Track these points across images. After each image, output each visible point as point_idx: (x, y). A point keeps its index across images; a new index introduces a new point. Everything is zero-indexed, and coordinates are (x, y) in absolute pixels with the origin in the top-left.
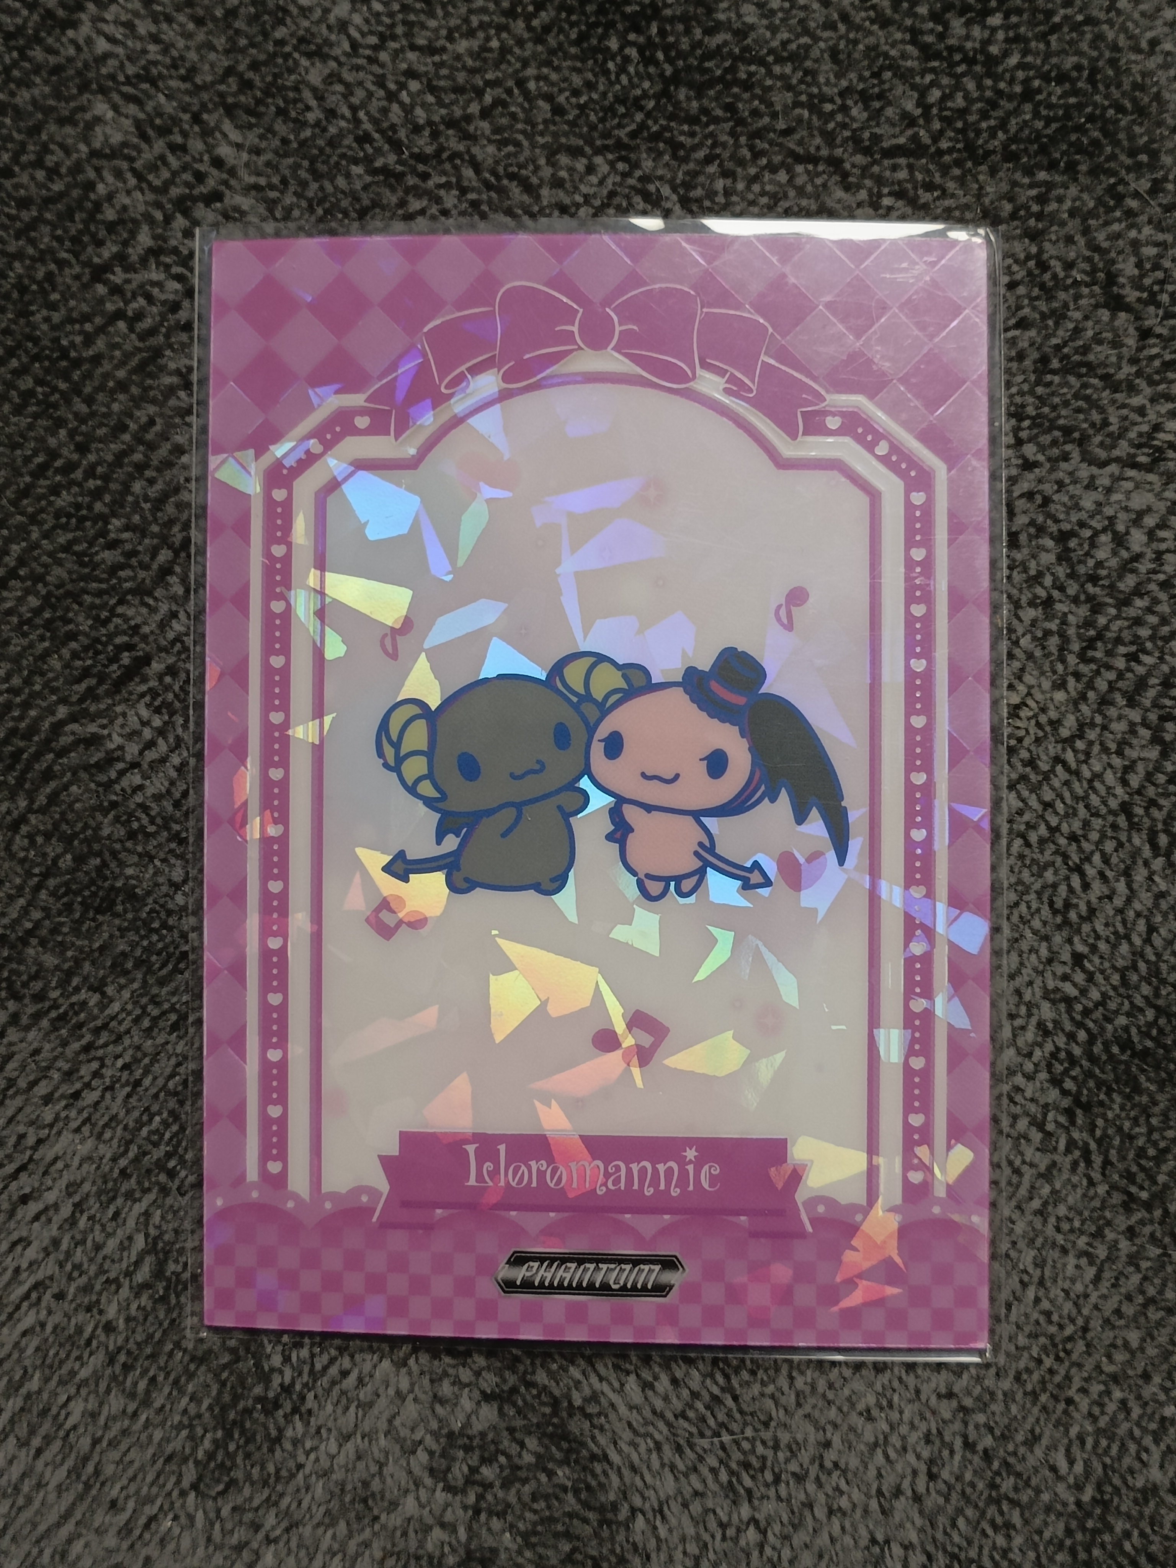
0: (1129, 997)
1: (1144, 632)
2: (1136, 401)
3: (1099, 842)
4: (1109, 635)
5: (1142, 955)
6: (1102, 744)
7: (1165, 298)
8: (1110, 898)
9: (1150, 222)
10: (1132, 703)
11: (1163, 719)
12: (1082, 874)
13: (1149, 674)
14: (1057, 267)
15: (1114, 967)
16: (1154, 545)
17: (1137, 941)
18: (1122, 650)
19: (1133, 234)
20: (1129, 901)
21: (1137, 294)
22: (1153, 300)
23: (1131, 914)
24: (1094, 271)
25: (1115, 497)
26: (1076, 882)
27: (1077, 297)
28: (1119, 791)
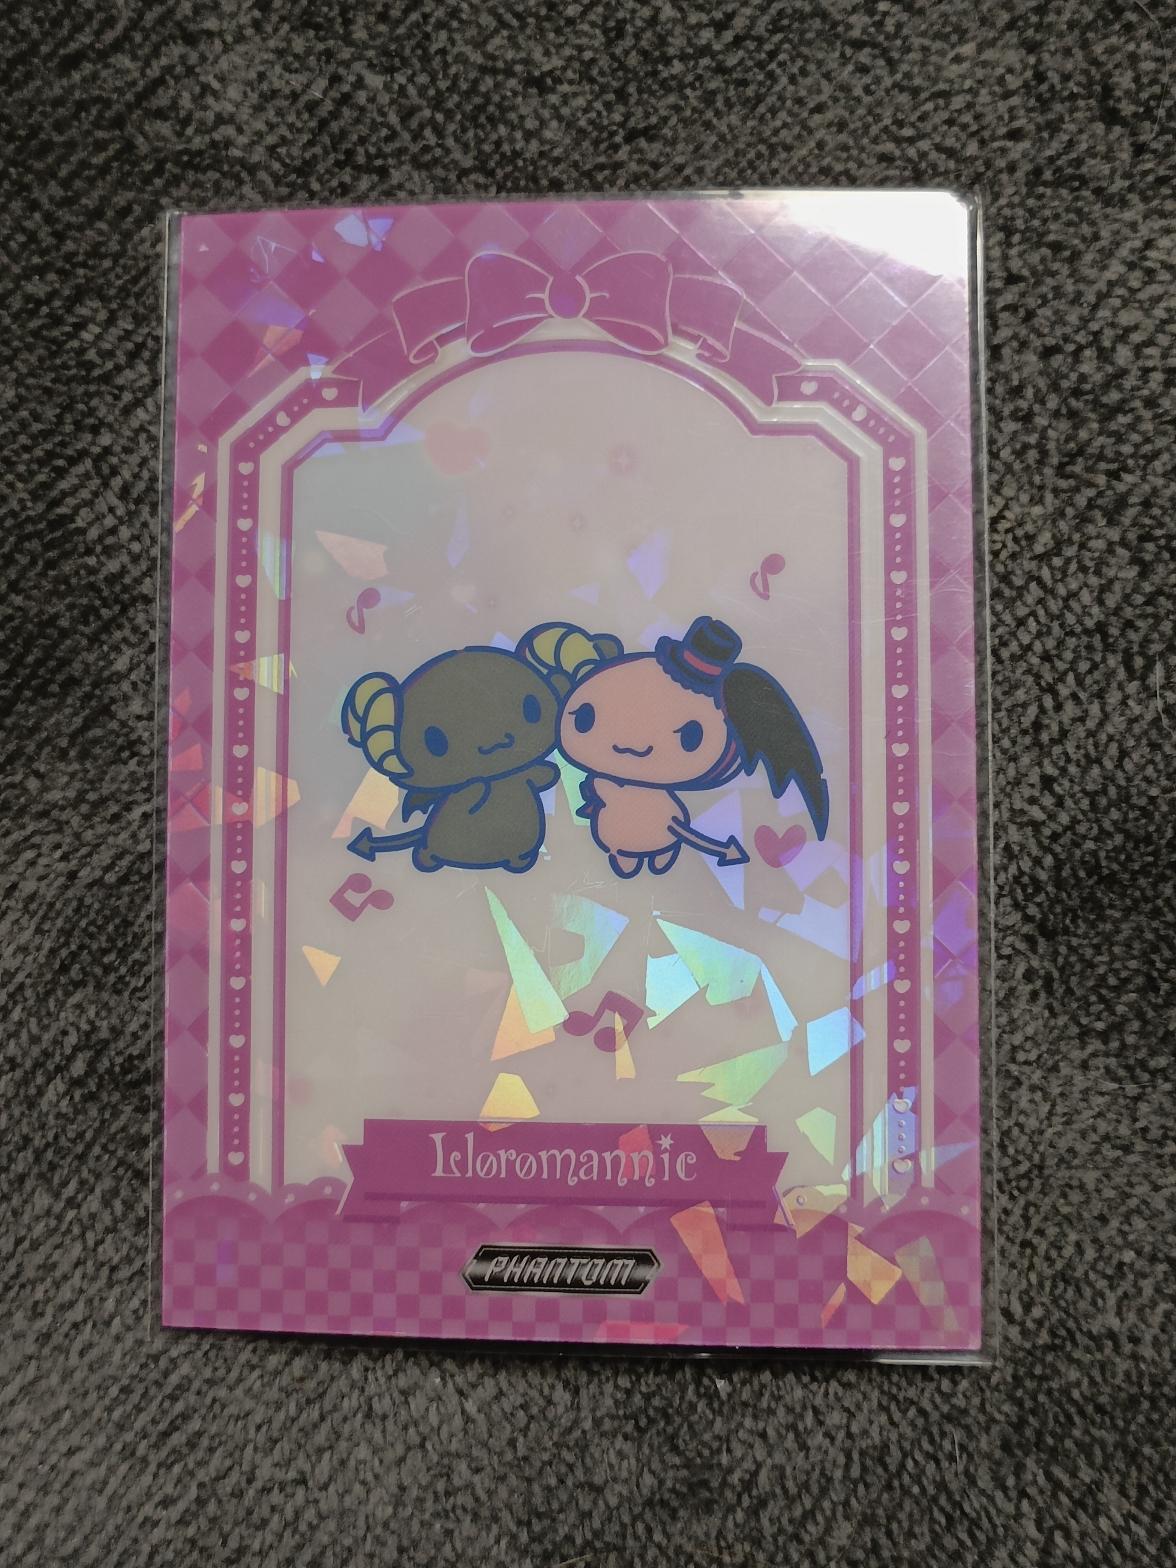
0: (1097, 821)
1: (1127, 449)
2: (1128, 215)
3: (1074, 662)
4: (1090, 450)
5: (1113, 780)
6: (1079, 562)
7: (1161, 113)
8: (1082, 720)
9: (1149, 36)
10: (1111, 522)
11: (1142, 539)
12: (1055, 693)
13: (1129, 492)
14: (1054, 78)
15: (1084, 791)
16: (1140, 363)
17: (1109, 764)
18: (1103, 466)
19: (1131, 47)
20: (1101, 724)
21: (1133, 108)
22: (1149, 114)
23: (1103, 737)
24: (1091, 83)
25: (1104, 313)
26: (1048, 702)
27: (1072, 111)
28: (1095, 610)
